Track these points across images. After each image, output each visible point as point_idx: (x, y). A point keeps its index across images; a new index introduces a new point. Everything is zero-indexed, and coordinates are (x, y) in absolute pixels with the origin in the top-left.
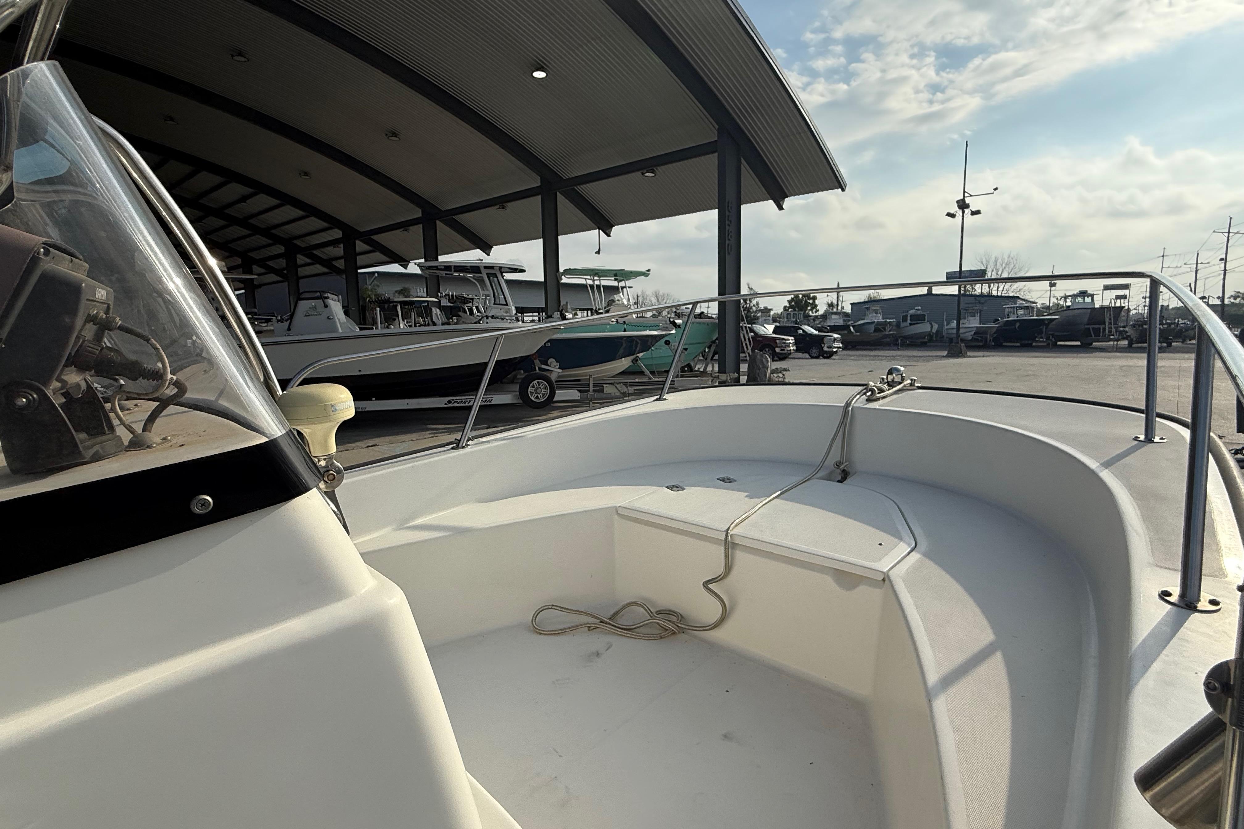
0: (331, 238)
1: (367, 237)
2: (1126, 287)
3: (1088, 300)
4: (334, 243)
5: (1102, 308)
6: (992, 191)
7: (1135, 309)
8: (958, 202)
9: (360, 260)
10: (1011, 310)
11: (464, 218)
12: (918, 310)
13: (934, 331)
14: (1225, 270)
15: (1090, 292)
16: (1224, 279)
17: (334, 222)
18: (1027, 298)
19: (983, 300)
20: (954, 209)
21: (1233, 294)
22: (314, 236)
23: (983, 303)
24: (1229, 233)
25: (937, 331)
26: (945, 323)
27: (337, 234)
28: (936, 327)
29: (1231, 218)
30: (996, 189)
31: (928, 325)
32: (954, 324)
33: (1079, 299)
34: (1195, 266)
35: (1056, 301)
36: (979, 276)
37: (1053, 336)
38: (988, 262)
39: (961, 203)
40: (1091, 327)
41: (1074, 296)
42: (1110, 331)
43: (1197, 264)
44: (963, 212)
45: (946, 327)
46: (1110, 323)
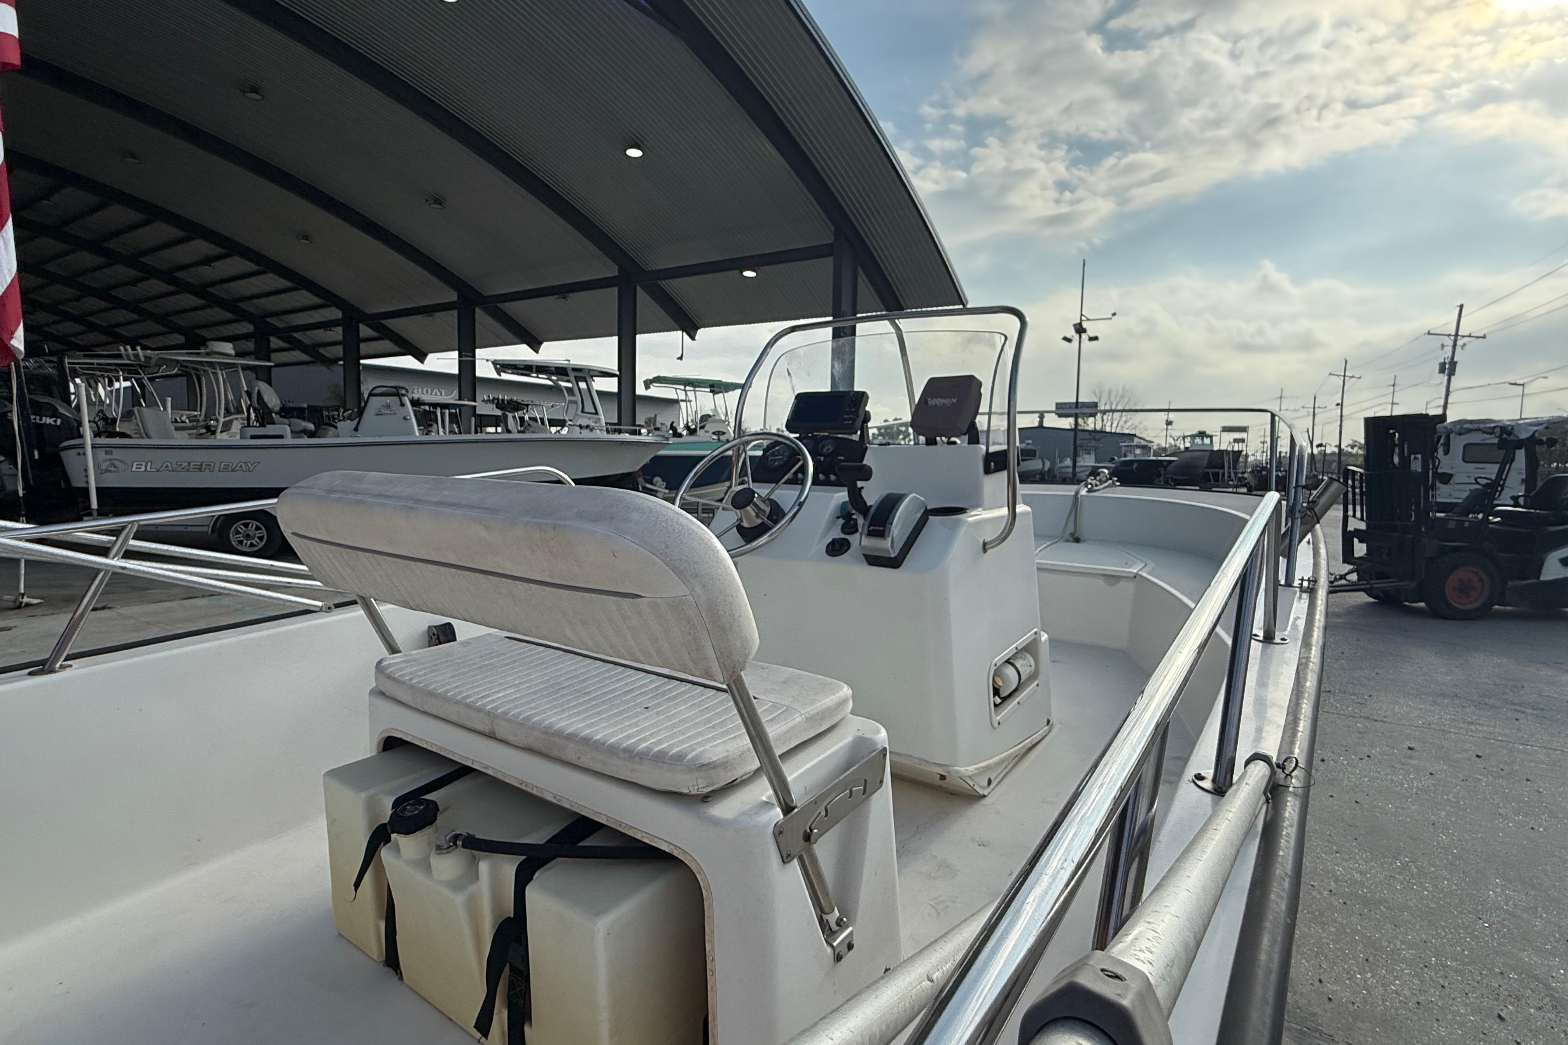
0: (322, 319)
1: (377, 322)
2: (1243, 429)
3: (1207, 441)
4: (327, 325)
5: (1219, 451)
6: (1110, 316)
7: (1253, 455)
8: (1075, 325)
9: (364, 348)
10: (1128, 449)
11: (512, 308)
12: (1029, 444)
13: (1046, 469)
14: (1341, 416)
15: (1208, 432)
16: (1341, 426)
17: (329, 298)
18: (1143, 436)
19: (1098, 436)
20: (1071, 333)
21: (1351, 442)
22: (296, 315)
23: (1097, 440)
24: (1344, 376)
25: (1049, 470)
26: (1058, 460)
27: (334, 313)
28: (1048, 464)
29: (1346, 361)
30: (1114, 314)
31: (1040, 461)
32: (1068, 462)
33: (1198, 440)
34: (1312, 410)
35: (1173, 443)
36: (1092, 409)
37: (1173, 480)
38: (1101, 393)
39: (1078, 327)
40: (1210, 471)
41: (1193, 437)
42: (1229, 477)
43: (1314, 408)
44: (1080, 337)
45: (1059, 465)
46: (1229, 468)
